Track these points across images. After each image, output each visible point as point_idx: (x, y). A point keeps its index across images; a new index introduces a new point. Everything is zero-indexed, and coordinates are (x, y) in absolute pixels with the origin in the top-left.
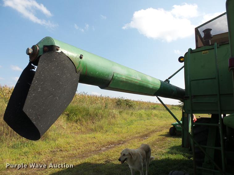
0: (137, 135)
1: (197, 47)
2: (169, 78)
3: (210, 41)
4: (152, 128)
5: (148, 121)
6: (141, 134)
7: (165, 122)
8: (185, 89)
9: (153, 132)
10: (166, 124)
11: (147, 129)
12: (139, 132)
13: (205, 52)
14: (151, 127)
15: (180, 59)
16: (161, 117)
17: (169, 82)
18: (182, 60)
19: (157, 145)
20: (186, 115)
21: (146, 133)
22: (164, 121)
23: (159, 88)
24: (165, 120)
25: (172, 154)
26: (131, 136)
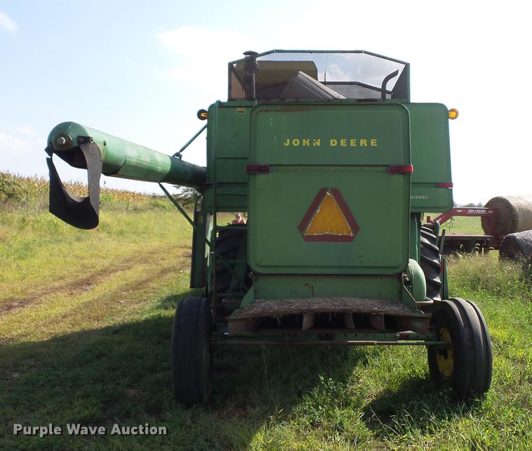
0: (57, 284)
1: (230, 99)
2: (181, 151)
3: (254, 75)
4: (101, 264)
5: (81, 245)
6: (69, 280)
7: (133, 247)
8: (206, 166)
9: (105, 272)
10: (138, 251)
11: (83, 265)
12: (61, 275)
13: (242, 109)
14: (93, 260)
15: (201, 114)
16: (121, 233)
17: (181, 156)
18: (203, 115)
19: (125, 298)
20: (201, 219)
21: (82, 276)
22: (131, 245)
23: (169, 170)
24: (134, 242)
25: (166, 308)
26: (40, 288)
